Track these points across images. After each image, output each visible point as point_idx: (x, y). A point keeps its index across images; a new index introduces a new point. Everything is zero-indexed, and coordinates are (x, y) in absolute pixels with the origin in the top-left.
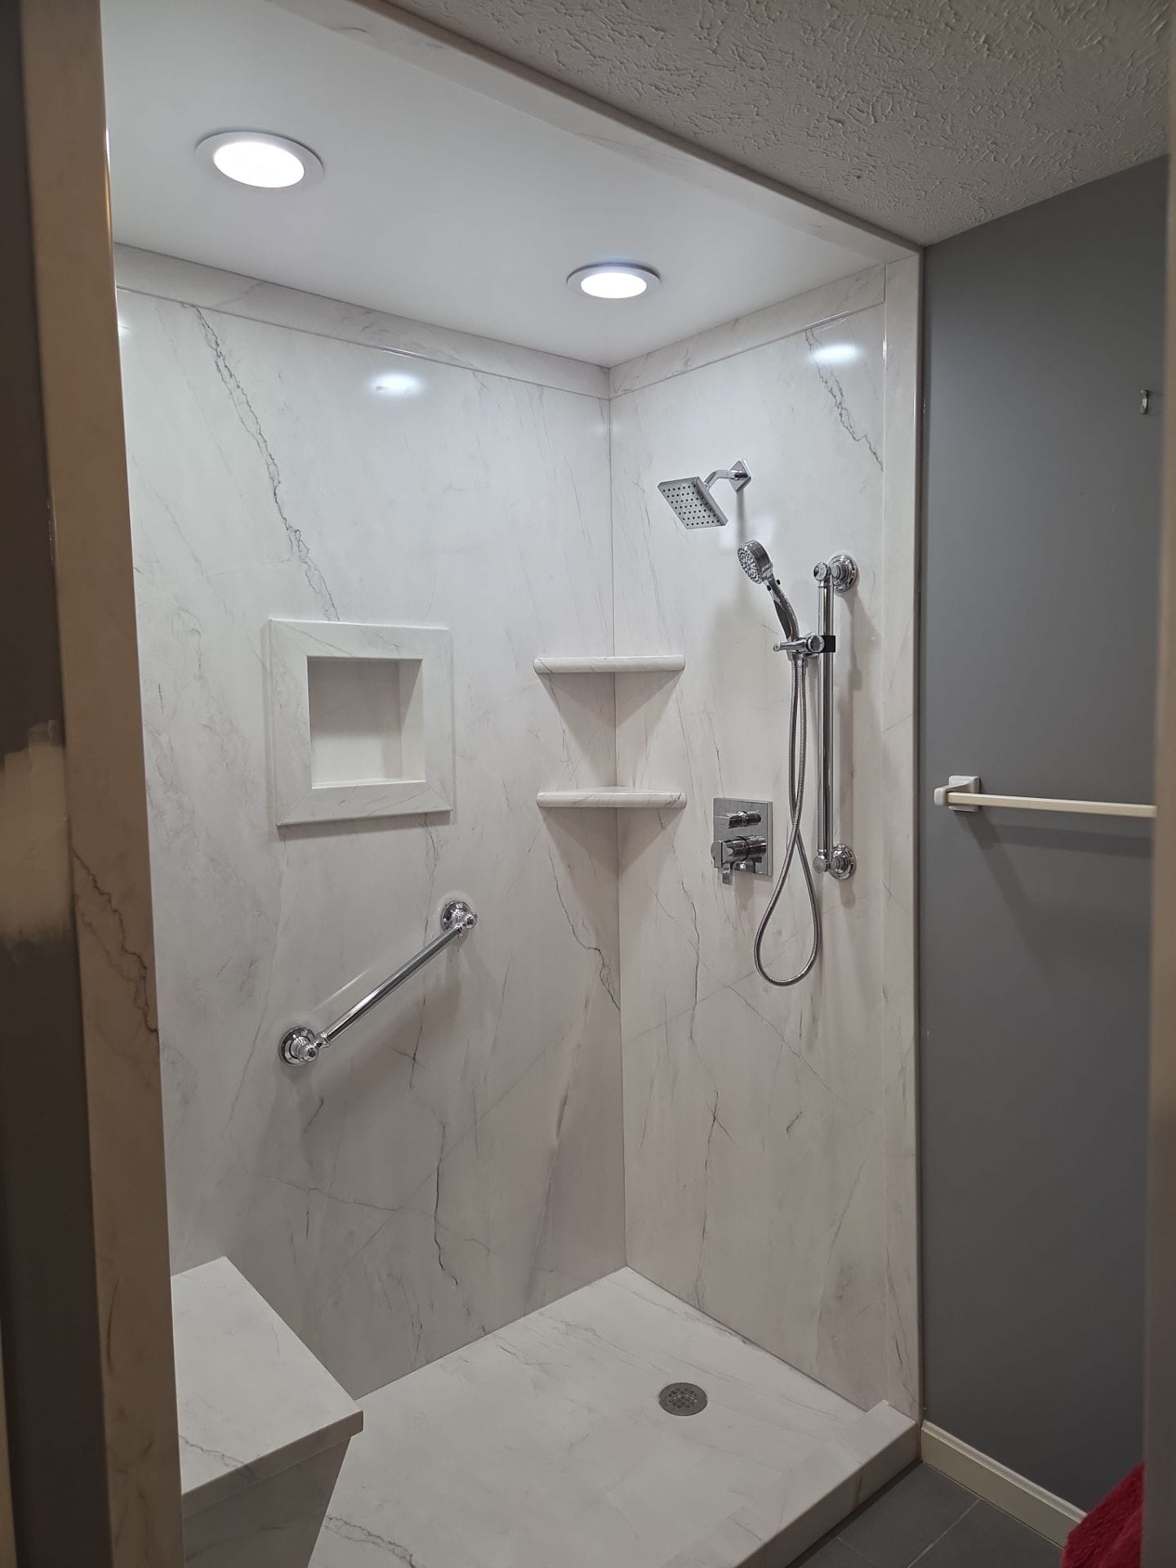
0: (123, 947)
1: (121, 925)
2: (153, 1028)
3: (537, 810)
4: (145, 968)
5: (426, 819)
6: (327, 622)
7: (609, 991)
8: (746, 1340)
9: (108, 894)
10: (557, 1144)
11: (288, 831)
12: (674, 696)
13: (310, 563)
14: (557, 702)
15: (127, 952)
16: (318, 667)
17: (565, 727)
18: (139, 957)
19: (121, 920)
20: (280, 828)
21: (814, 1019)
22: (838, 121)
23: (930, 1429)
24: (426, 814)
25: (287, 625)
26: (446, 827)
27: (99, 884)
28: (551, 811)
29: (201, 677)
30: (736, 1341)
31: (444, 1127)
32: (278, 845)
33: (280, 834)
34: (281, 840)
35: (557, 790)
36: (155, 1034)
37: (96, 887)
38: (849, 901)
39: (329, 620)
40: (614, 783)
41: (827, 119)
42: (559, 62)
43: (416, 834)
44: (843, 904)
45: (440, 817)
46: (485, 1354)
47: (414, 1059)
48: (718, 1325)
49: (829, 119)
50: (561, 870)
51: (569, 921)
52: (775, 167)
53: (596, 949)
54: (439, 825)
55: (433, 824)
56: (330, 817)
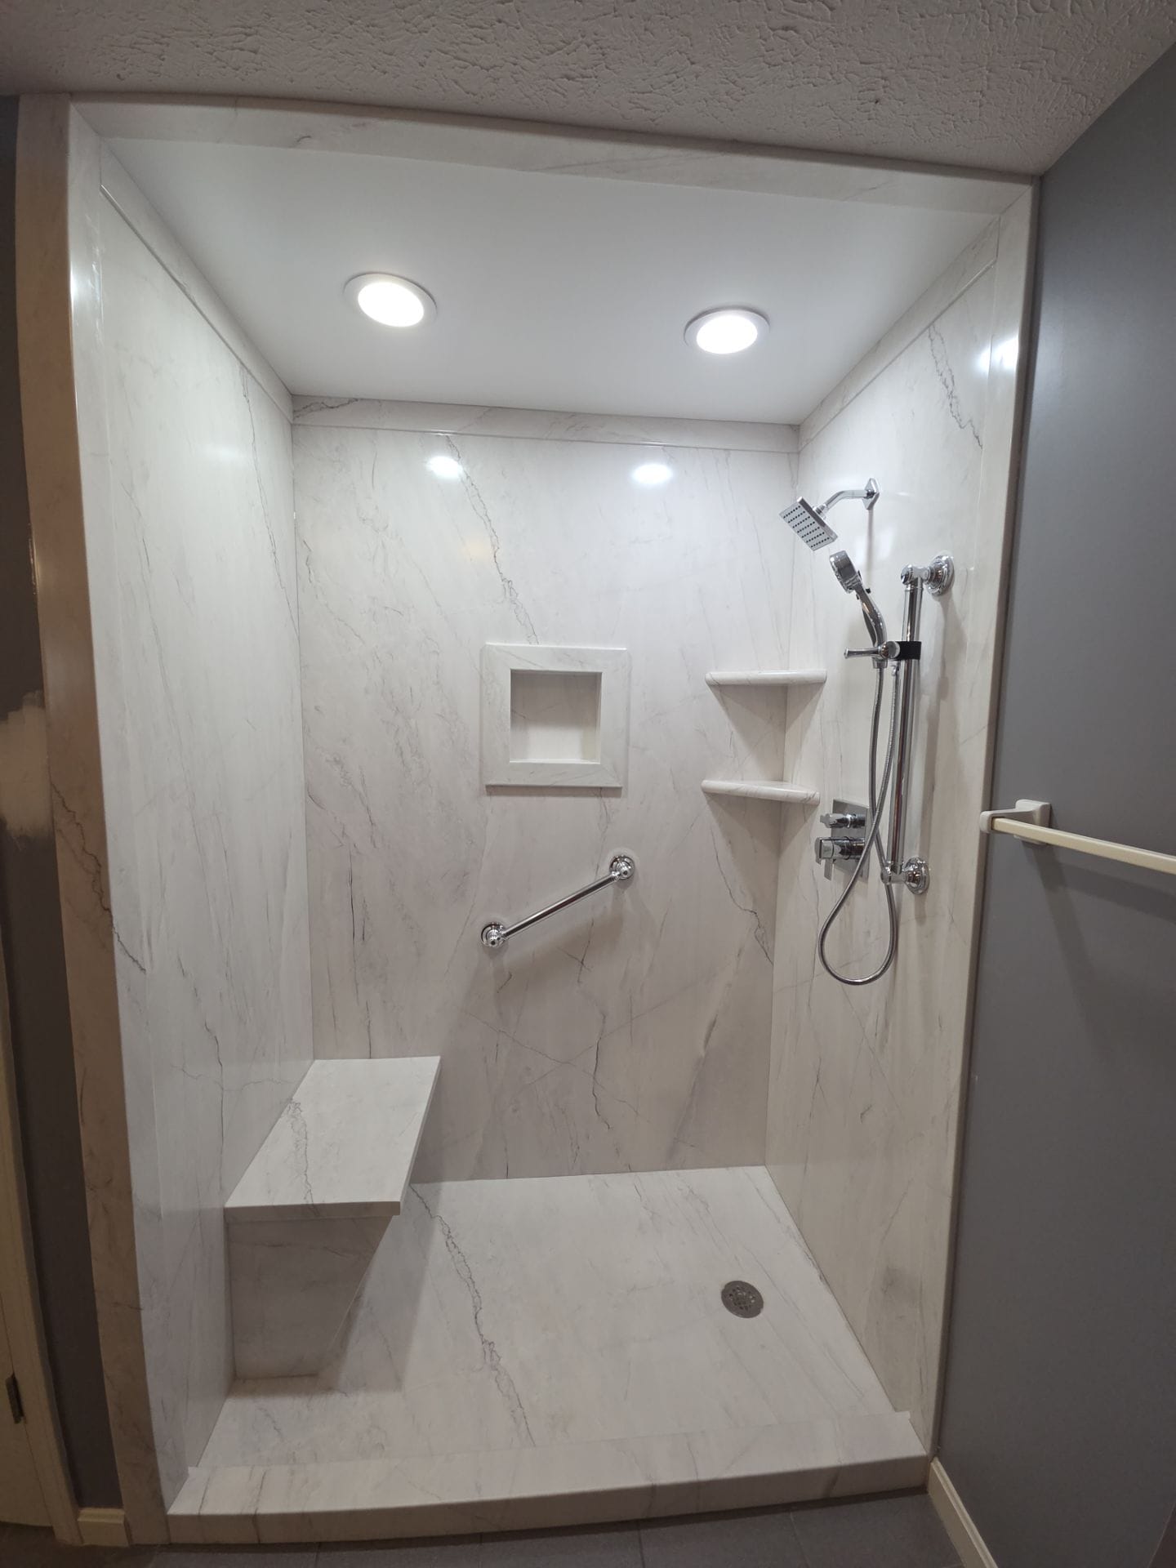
0: (84, 849)
1: (82, 834)
2: (106, 906)
3: (702, 793)
4: (99, 865)
5: (600, 792)
6: (528, 645)
7: (763, 947)
8: (823, 1277)
9: (74, 812)
10: (703, 1055)
11: (493, 790)
12: (818, 708)
13: (518, 604)
14: (727, 709)
15: (86, 852)
16: (518, 677)
17: (733, 729)
18: (96, 858)
19: (82, 830)
20: (488, 787)
21: (886, 1024)
22: (786, 29)
23: (938, 1468)
24: (601, 788)
25: (497, 648)
26: (618, 800)
27: (67, 805)
28: (716, 798)
29: (438, 683)
30: (814, 1274)
31: (605, 1017)
32: (487, 799)
33: (487, 791)
34: (488, 795)
35: (723, 780)
36: (107, 912)
37: (64, 806)
38: (921, 918)
39: (530, 643)
40: (780, 778)
41: (772, 33)
42: (468, 93)
43: (592, 802)
44: (916, 918)
45: (615, 792)
46: (622, 1187)
47: (582, 963)
48: (807, 1250)
49: (773, 30)
50: (721, 843)
51: (728, 886)
52: (769, 129)
53: (752, 912)
54: (613, 797)
55: (607, 796)
56: (522, 783)
